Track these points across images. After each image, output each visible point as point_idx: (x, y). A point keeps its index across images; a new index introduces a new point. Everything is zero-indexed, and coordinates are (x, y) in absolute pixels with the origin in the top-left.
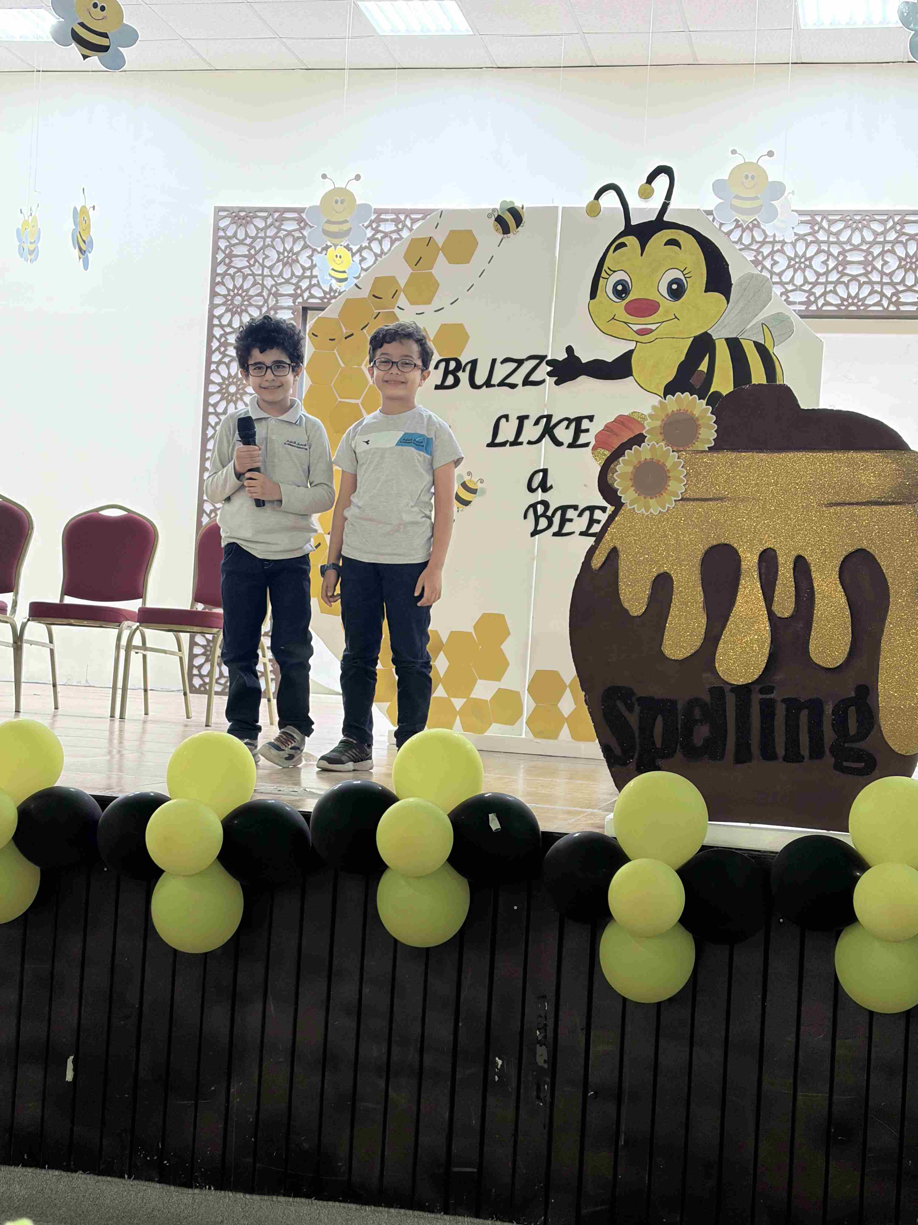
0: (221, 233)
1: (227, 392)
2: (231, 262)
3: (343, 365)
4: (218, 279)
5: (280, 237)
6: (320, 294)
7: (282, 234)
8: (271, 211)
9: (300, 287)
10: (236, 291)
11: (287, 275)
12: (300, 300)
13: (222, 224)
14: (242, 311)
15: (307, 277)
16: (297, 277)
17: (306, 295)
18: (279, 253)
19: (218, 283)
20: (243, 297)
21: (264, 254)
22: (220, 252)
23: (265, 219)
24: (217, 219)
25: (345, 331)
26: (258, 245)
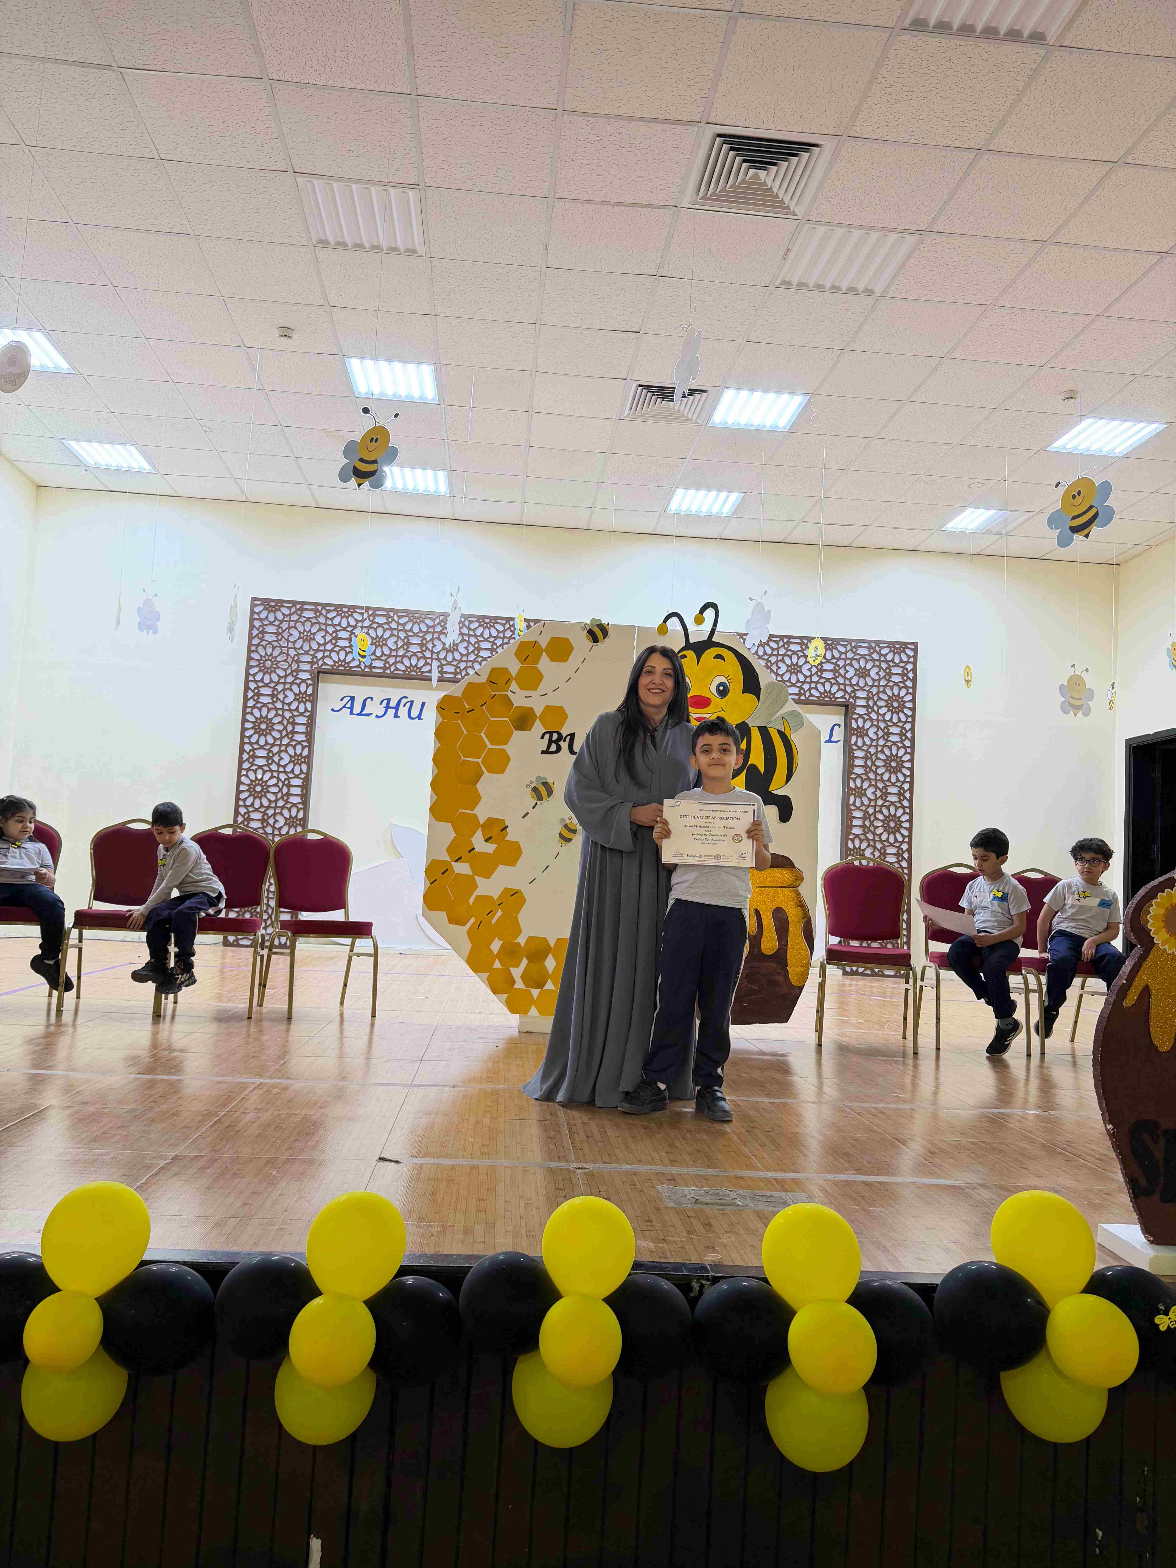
0: (256, 616)
1: (259, 728)
2: (264, 636)
3: (466, 732)
4: (253, 648)
5: (301, 622)
6: (330, 662)
7: (302, 619)
8: (294, 603)
9: (316, 657)
10: (267, 657)
11: (306, 647)
12: (316, 666)
13: (257, 610)
14: (272, 671)
15: (321, 651)
16: (313, 650)
17: (320, 663)
18: (300, 633)
19: (253, 651)
20: (272, 662)
21: (288, 632)
22: (255, 629)
23: (290, 608)
24: (253, 606)
25: (467, 707)
26: (285, 626)
